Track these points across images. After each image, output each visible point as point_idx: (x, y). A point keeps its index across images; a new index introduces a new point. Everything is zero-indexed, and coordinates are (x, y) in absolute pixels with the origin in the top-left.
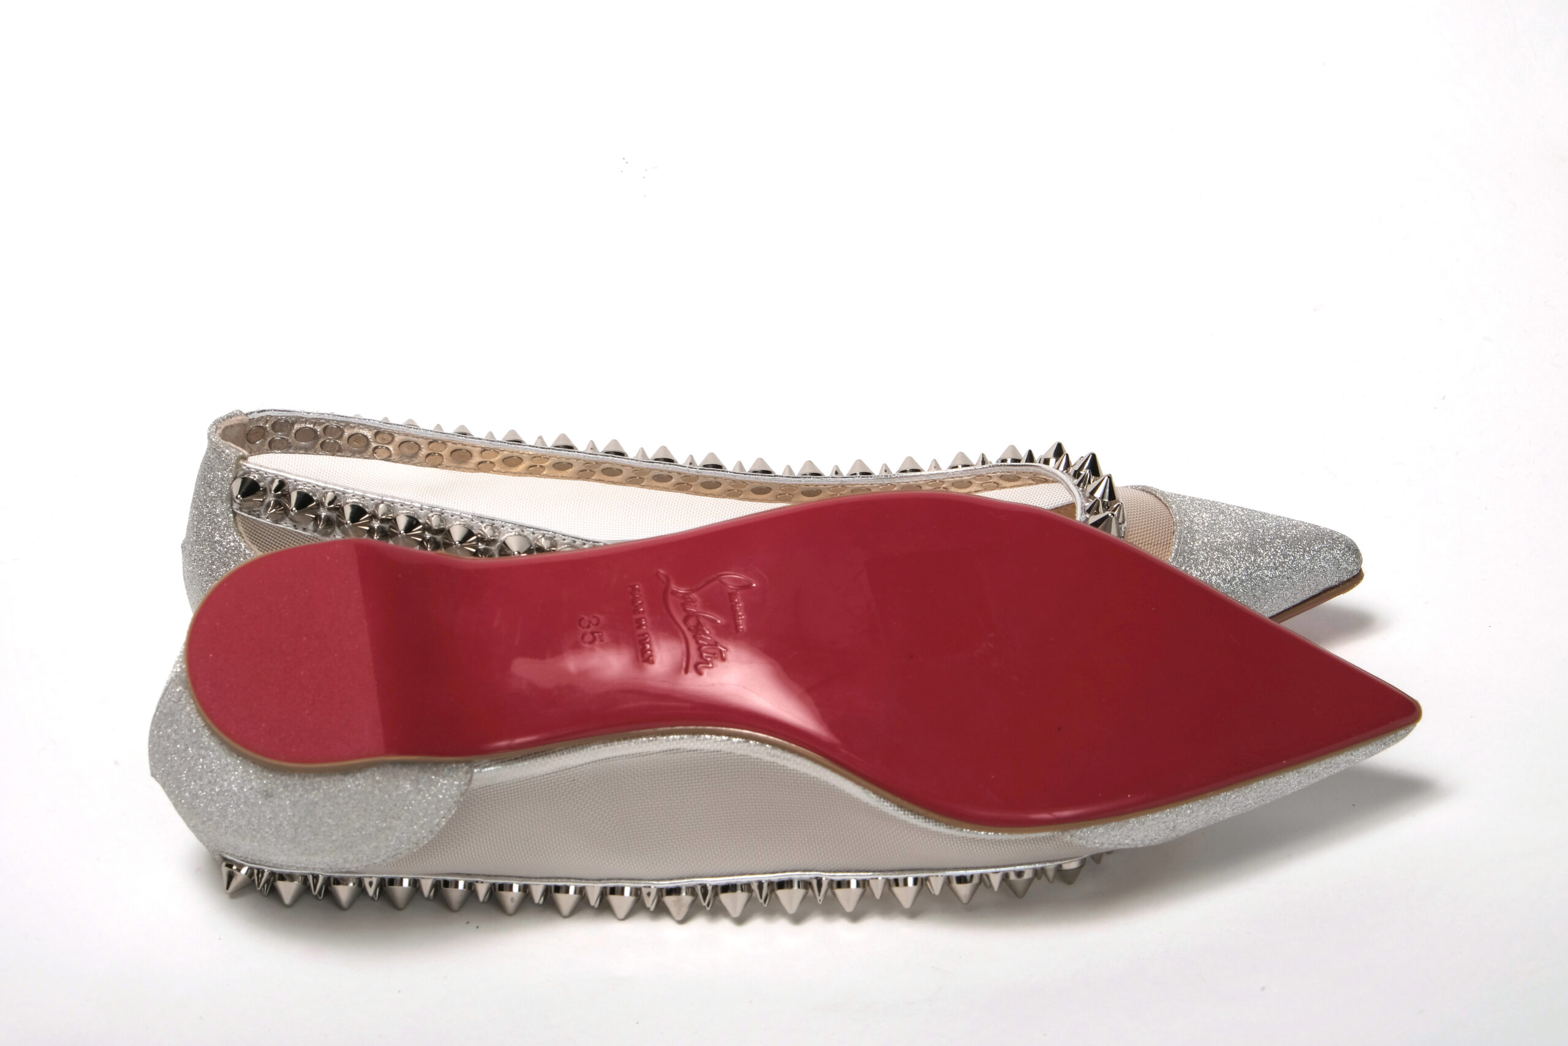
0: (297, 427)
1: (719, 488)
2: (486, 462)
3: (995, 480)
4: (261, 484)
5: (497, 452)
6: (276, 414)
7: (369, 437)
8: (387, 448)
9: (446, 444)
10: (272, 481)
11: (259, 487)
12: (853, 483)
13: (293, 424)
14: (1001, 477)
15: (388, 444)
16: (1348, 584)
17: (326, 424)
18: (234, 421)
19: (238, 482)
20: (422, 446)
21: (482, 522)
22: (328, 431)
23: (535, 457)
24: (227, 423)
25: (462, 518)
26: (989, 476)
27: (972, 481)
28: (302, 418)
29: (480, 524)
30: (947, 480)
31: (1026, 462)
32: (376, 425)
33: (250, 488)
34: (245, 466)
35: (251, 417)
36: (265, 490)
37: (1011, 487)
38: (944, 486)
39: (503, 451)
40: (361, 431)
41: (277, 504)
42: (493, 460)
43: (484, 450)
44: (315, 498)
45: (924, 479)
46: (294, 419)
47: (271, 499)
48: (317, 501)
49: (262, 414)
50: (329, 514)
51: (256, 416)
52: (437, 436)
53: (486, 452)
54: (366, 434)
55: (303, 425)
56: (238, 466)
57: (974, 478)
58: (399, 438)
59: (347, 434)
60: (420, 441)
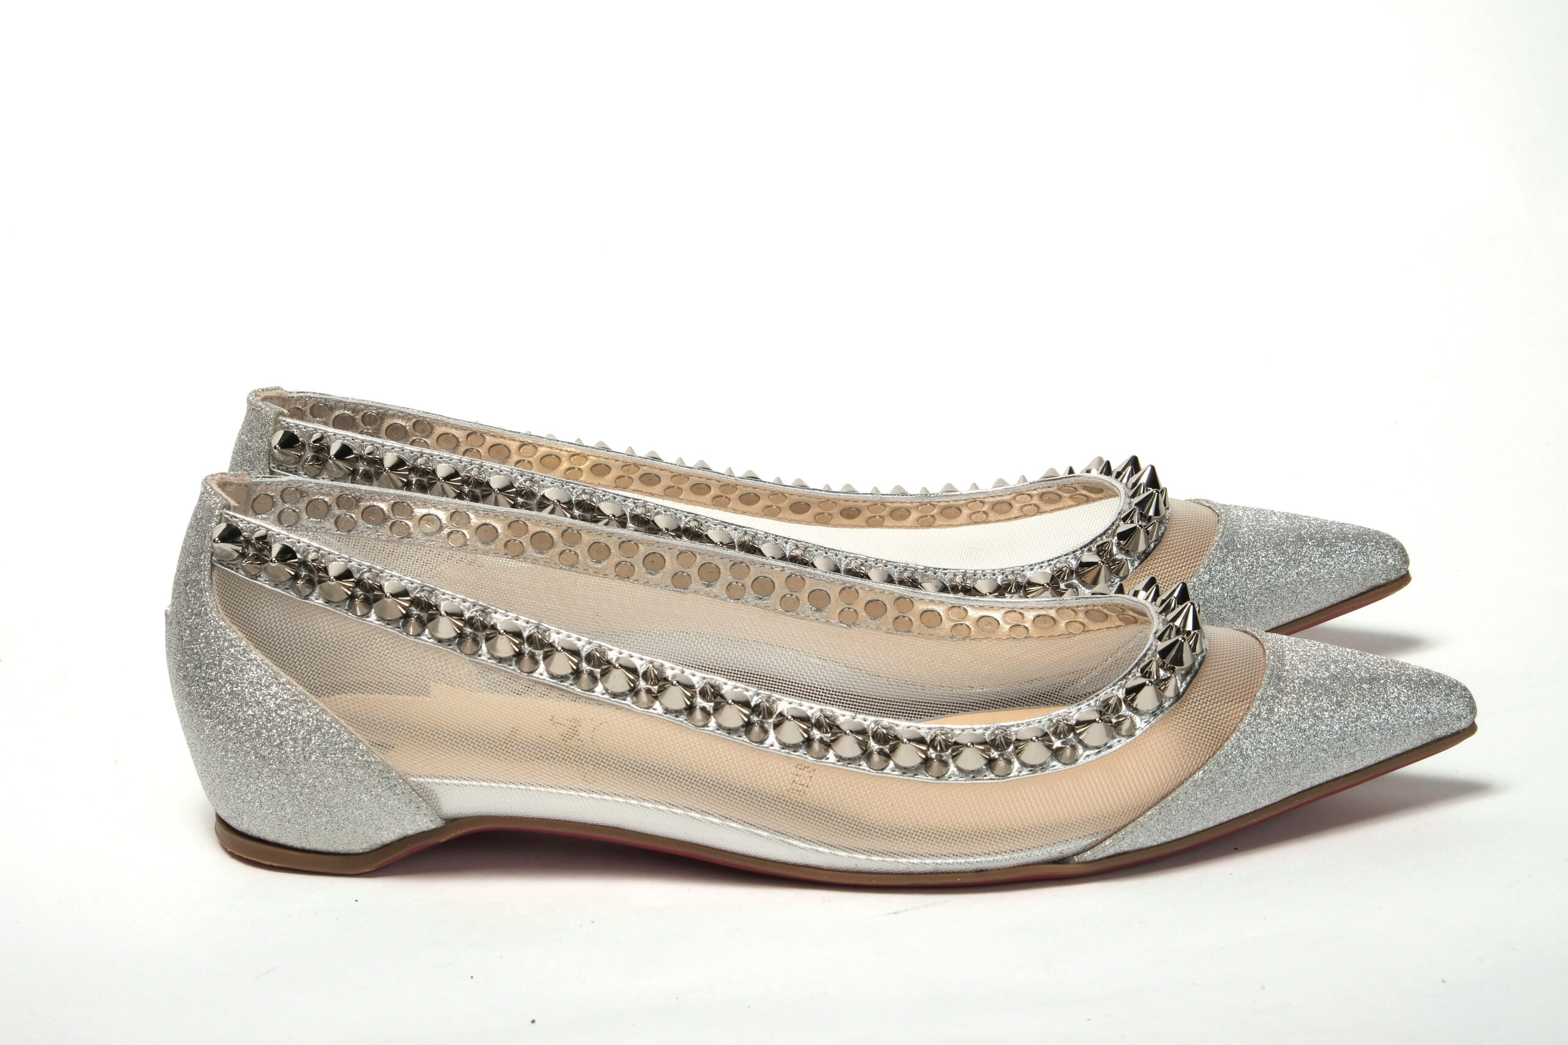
0: (337, 413)
1: (757, 505)
2: (524, 460)
3: (1036, 501)
4: (301, 439)
5: (535, 447)
6: (315, 396)
7: (408, 428)
8: (425, 442)
9: (484, 437)
10: (311, 436)
11: (299, 441)
12: (893, 500)
13: (332, 409)
14: (1041, 496)
15: (426, 437)
16: (1396, 583)
17: (365, 411)
18: (273, 394)
19: (280, 434)
20: (461, 440)
22: (367, 419)
23: (573, 455)
24: (266, 394)
26: (1029, 495)
27: (1013, 502)
28: (341, 401)
30: (987, 500)
31: (1069, 474)
32: (415, 413)
33: (290, 441)
34: (284, 421)
35: (290, 395)
36: (303, 445)
37: (1052, 511)
38: (984, 509)
39: (542, 446)
40: (400, 422)
41: (316, 459)
42: (531, 459)
43: (523, 444)
44: (355, 452)
45: (964, 498)
46: (333, 403)
47: (309, 454)
48: (356, 454)
49: (300, 394)
50: (368, 468)
51: (295, 395)
52: (475, 427)
53: (524, 447)
54: (404, 424)
55: (342, 412)
56: (277, 422)
57: (1014, 498)
58: (439, 430)
59: (388, 422)
60: (457, 433)
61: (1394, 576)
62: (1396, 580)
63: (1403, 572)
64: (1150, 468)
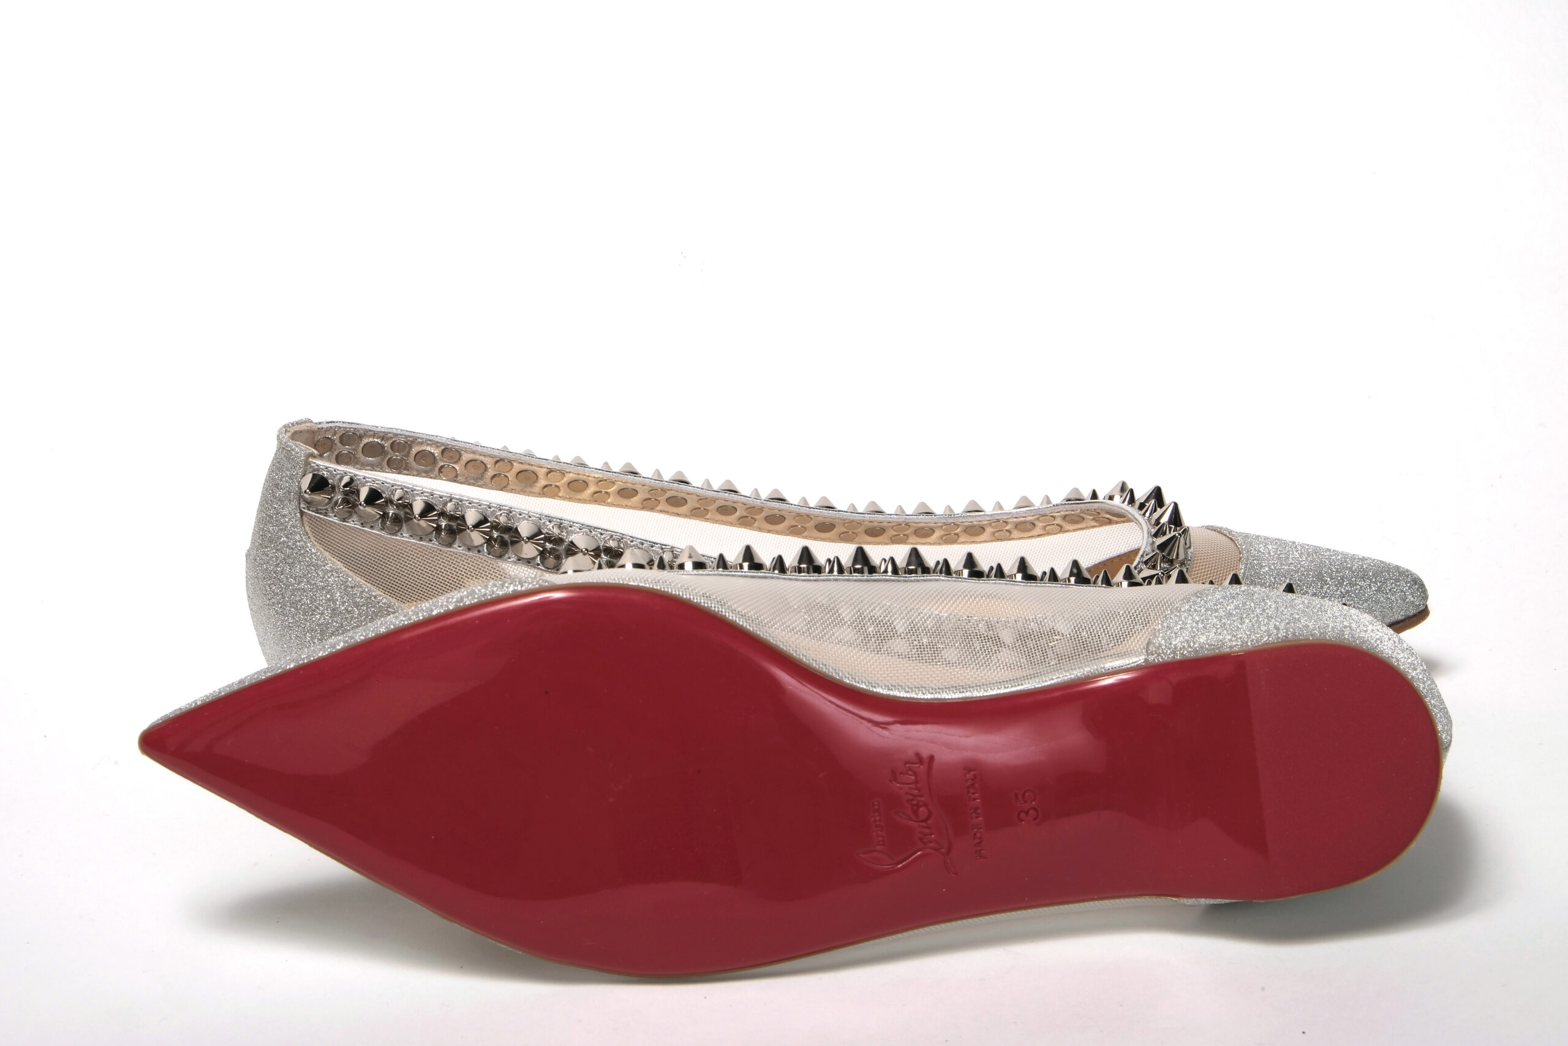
0: (365, 441)
1: (783, 524)
2: (551, 485)
3: (1058, 521)
4: (330, 481)
5: (563, 473)
6: (344, 425)
7: (436, 455)
8: (453, 467)
9: (512, 464)
10: (341, 479)
11: (328, 484)
12: (918, 521)
13: (361, 437)
14: (1064, 517)
15: (455, 463)
16: (1415, 618)
17: (394, 440)
18: (303, 427)
19: (309, 477)
20: (489, 466)
21: (550, 522)
22: (396, 447)
23: (600, 481)
24: (297, 428)
25: (530, 517)
26: (1052, 516)
27: (1035, 522)
28: (370, 431)
29: (548, 523)
30: (1010, 520)
31: (1091, 499)
32: (444, 441)
33: (320, 484)
34: (314, 463)
35: (320, 426)
36: (333, 487)
37: (1074, 530)
38: (1007, 528)
39: (570, 472)
40: (429, 448)
41: (346, 501)
42: (558, 484)
43: (550, 471)
44: (384, 496)
45: (988, 518)
46: (362, 432)
47: (339, 497)
48: (386, 498)
49: (330, 425)
50: (397, 511)
51: (325, 426)
52: (504, 455)
53: (552, 473)
54: (433, 451)
55: (371, 439)
56: (307, 463)
57: (1038, 519)
58: (466, 457)
59: (414, 450)
60: (486, 460)
61: (1412, 611)
62: (1415, 615)
63: (1422, 608)
64: (1173, 504)
